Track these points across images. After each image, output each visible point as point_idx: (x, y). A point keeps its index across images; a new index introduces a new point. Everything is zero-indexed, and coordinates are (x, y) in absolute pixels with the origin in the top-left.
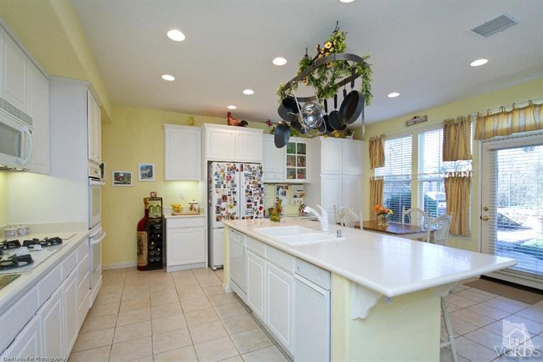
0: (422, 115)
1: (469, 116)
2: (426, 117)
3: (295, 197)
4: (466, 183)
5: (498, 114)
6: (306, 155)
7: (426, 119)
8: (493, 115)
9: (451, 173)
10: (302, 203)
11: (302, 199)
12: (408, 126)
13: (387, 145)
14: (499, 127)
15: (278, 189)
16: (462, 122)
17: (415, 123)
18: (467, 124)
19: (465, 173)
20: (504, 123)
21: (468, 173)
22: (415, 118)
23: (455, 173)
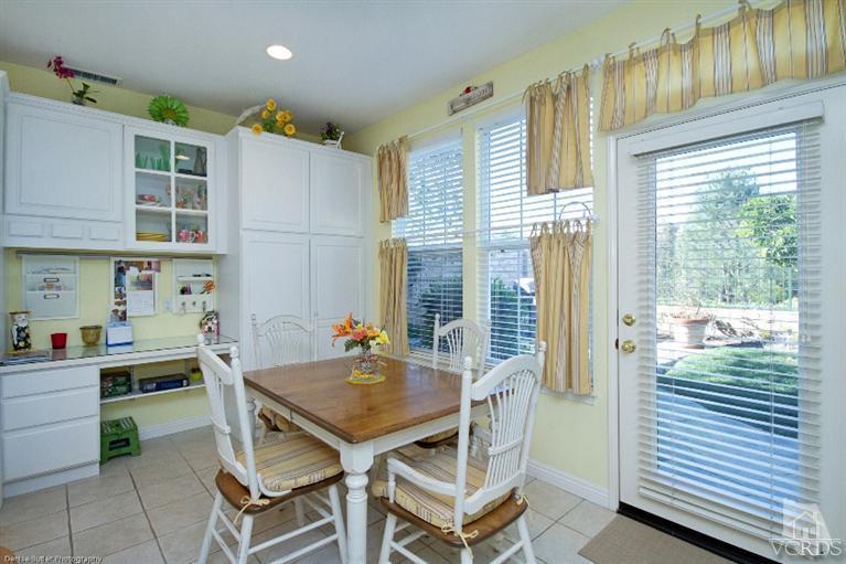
0: (480, 82)
1: (586, 66)
2: (491, 85)
3: (184, 291)
4: (580, 250)
5: (657, 52)
6: (209, 179)
7: (489, 92)
8: (644, 58)
9: (545, 225)
10: (209, 309)
11: (206, 297)
12: (454, 112)
13: (412, 162)
14: (661, 90)
15: (120, 271)
16: (569, 88)
17: (469, 103)
18: (582, 89)
19: (578, 221)
20: (673, 79)
21: (584, 222)
22: (468, 90)
23: (554, 223)
